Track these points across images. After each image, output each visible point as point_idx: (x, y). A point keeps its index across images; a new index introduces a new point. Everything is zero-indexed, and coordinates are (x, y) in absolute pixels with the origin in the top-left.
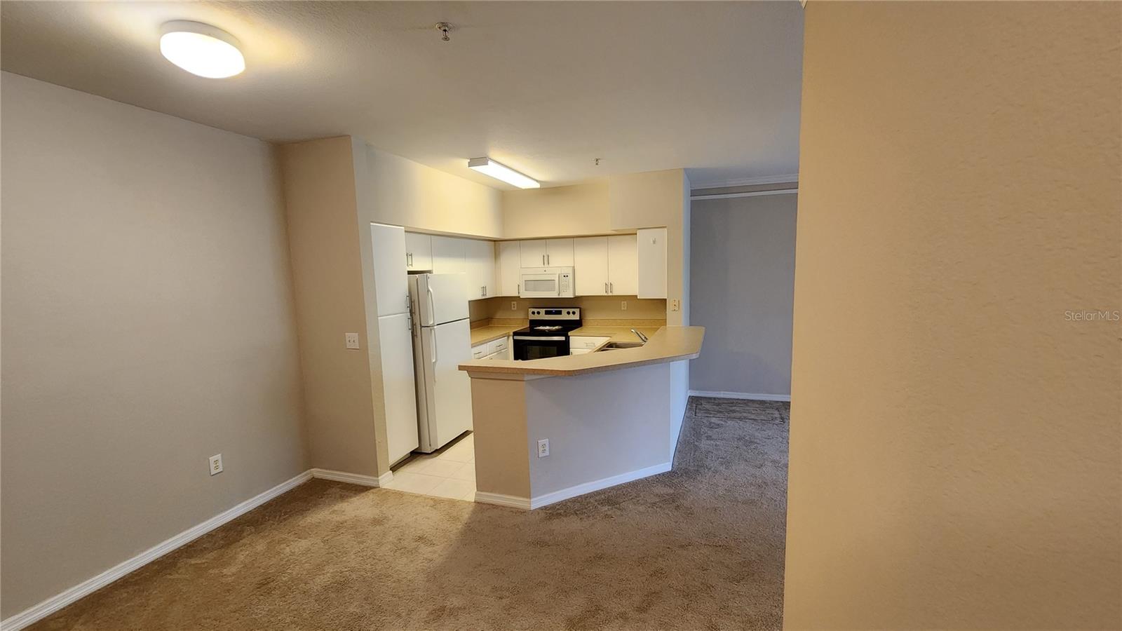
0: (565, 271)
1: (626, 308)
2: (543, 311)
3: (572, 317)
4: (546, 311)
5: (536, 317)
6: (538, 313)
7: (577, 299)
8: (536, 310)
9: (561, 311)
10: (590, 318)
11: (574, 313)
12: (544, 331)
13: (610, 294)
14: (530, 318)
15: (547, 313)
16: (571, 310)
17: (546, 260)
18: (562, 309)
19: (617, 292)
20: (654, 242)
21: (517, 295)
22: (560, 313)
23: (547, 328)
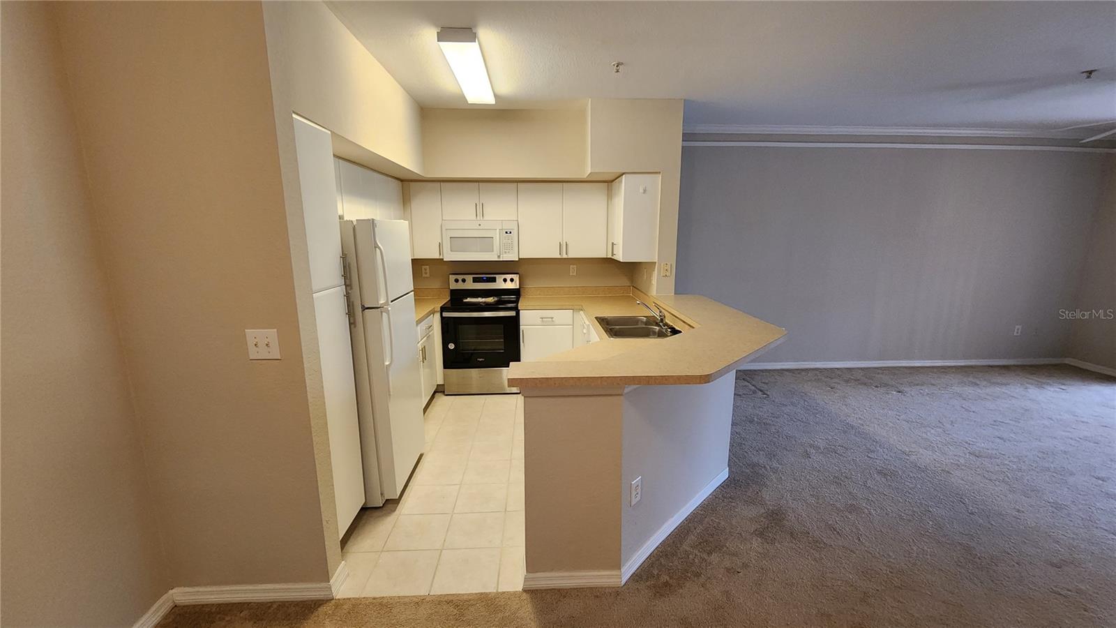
0: (507, 227)
1: (575, 274)
2: (469, 278)
3: (509, 285)
4: (473, 278)
5: (461, 286)
6: (464, 281)
7: (522, 261)
8: (460, 277)
9: (495, 278)
10: (531, 285)
11: (512, 280)
12: (479, 303)
13: (565, 256)
14: (451, 288)
15: (475, 280)
16: (508, 277)
17: (480, 210)
18: (497, 276)
19: (573, 254)
20: (645, 191)
21: (437, 256)
22: (494, 280)
23: (480, 300)
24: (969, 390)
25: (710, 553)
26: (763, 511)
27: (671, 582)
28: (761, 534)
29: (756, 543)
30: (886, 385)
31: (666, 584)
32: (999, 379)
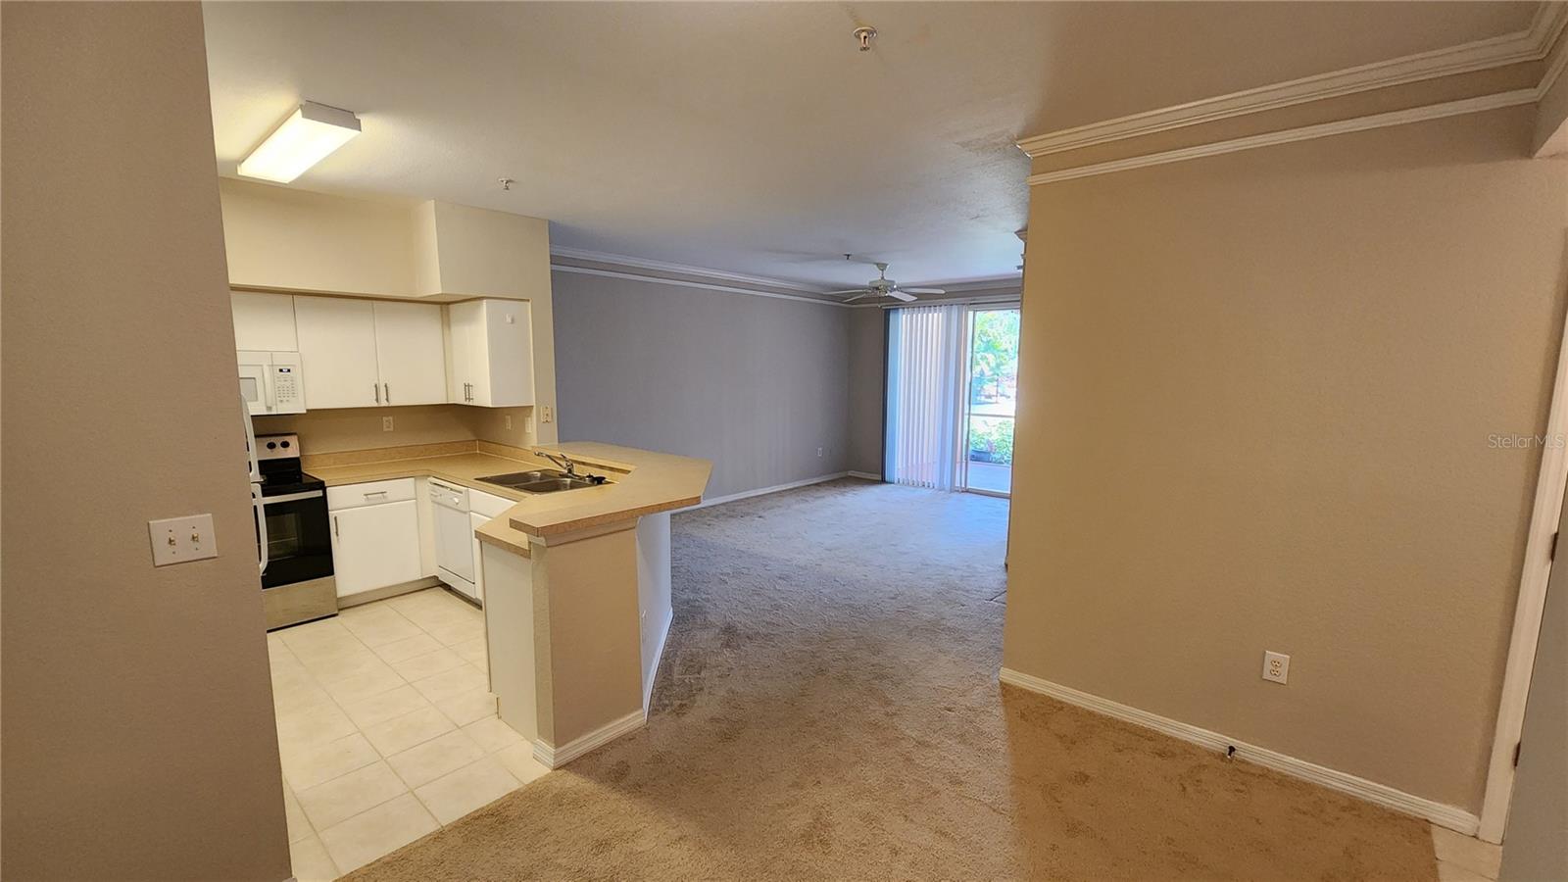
1: (391, 429)
11: (285, 444)
16: (278, 440)
19: (397, 400)
20: (513, 321)
24: (803, 506)
25: (699, 673)
26: (717, 631)
27: (683, 702)
28: (728, 645)
29: (727, 652)
30: (748, 514)
31: (681, 706)
32: (819, 494)
